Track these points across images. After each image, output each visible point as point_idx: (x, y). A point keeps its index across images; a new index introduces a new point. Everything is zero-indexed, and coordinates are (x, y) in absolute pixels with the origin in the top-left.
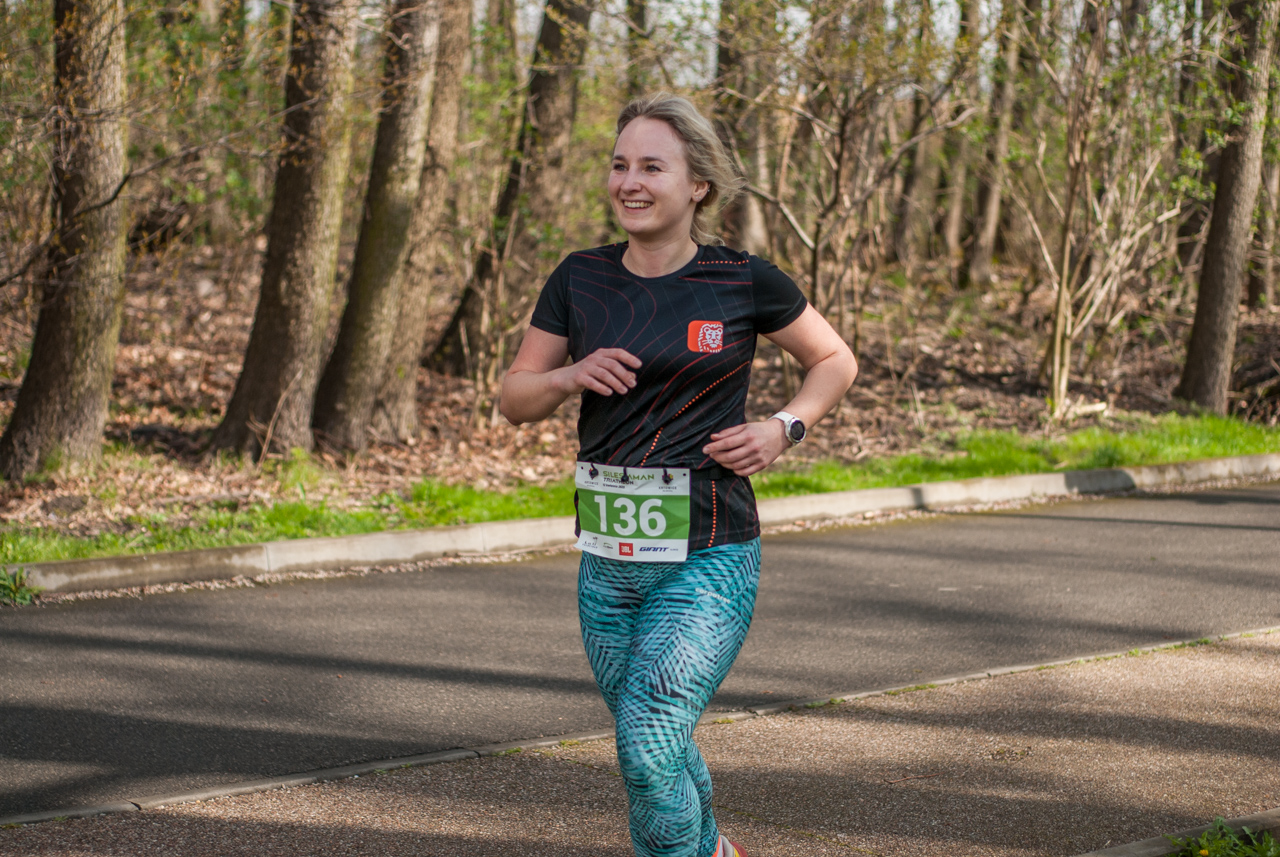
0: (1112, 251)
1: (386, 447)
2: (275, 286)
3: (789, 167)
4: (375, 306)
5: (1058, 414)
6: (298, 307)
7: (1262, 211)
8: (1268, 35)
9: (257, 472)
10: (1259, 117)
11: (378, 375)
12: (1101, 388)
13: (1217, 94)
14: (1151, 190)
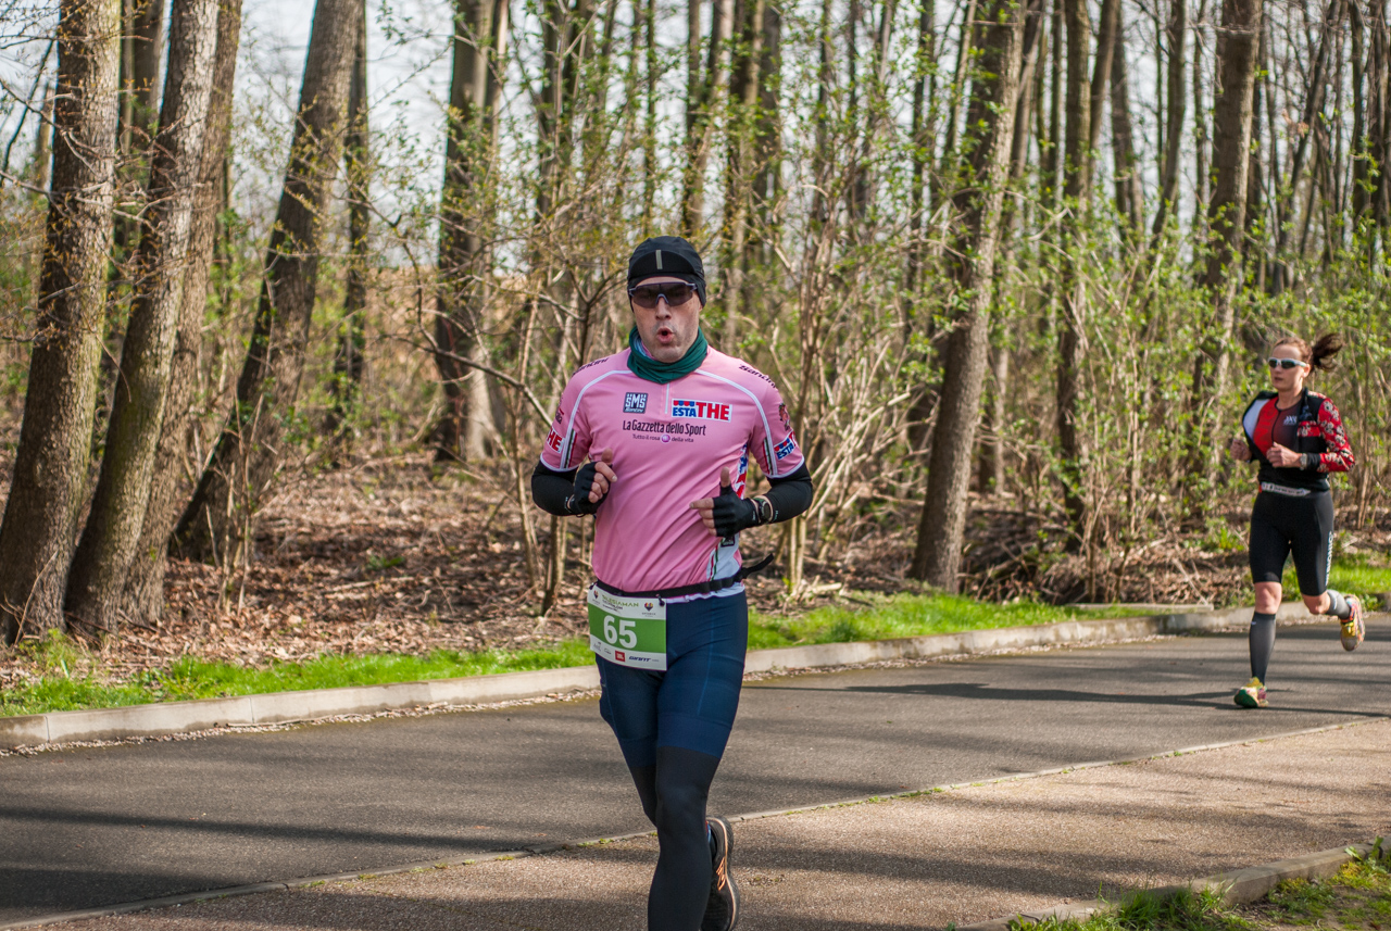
0: (844, 434)
1: (136, 628)
2: (30, 468)
3: (531, 352)
4: (127, 489)
5: (794, 593)
6: (53, 489)
7: (990, 396)
8: (992, 224)
9: (13, 654)
10: (984, 306)
11: (129, 557)
12: (836, 570)
13: (944, 280)
14: (881, 375)
